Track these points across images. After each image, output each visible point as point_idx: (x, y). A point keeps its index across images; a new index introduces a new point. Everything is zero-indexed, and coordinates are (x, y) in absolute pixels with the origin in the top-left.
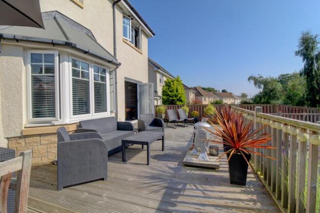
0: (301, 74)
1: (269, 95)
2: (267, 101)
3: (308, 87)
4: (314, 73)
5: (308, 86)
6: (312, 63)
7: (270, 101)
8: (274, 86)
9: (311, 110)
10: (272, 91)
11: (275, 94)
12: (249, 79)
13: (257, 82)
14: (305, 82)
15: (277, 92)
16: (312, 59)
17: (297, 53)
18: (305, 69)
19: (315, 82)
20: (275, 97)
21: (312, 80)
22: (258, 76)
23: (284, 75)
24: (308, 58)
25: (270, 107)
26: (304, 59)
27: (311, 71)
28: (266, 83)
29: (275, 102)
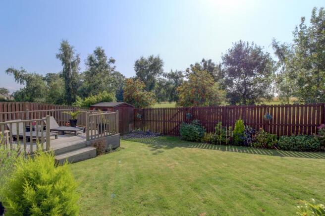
0: (61, 76)
1: (32, 92)
2: (31, 98)
3: (66, 88)
4: (70, 76)
5: (66, 86)
6: (69, 68)
7: (33, 99)
8: (38, 84)
9: (58, 107)
10: (35, 88)
11: (39, 92)
12: (8, 71)
13: (18, 76)
14: (64, 83)
15: (41, 90)
16: (69, 64)
17: (58, 56)
18: (64, 72)
19: (71, 84)
20: (39, 95)
21: (69, 83)
22: (20, 70)
23: (51, 74)
24: (66, 64)
25: (19, 105)
26: (63, 63)
27: (68, 74)
28: (29, 79)
29: (39, 100)
